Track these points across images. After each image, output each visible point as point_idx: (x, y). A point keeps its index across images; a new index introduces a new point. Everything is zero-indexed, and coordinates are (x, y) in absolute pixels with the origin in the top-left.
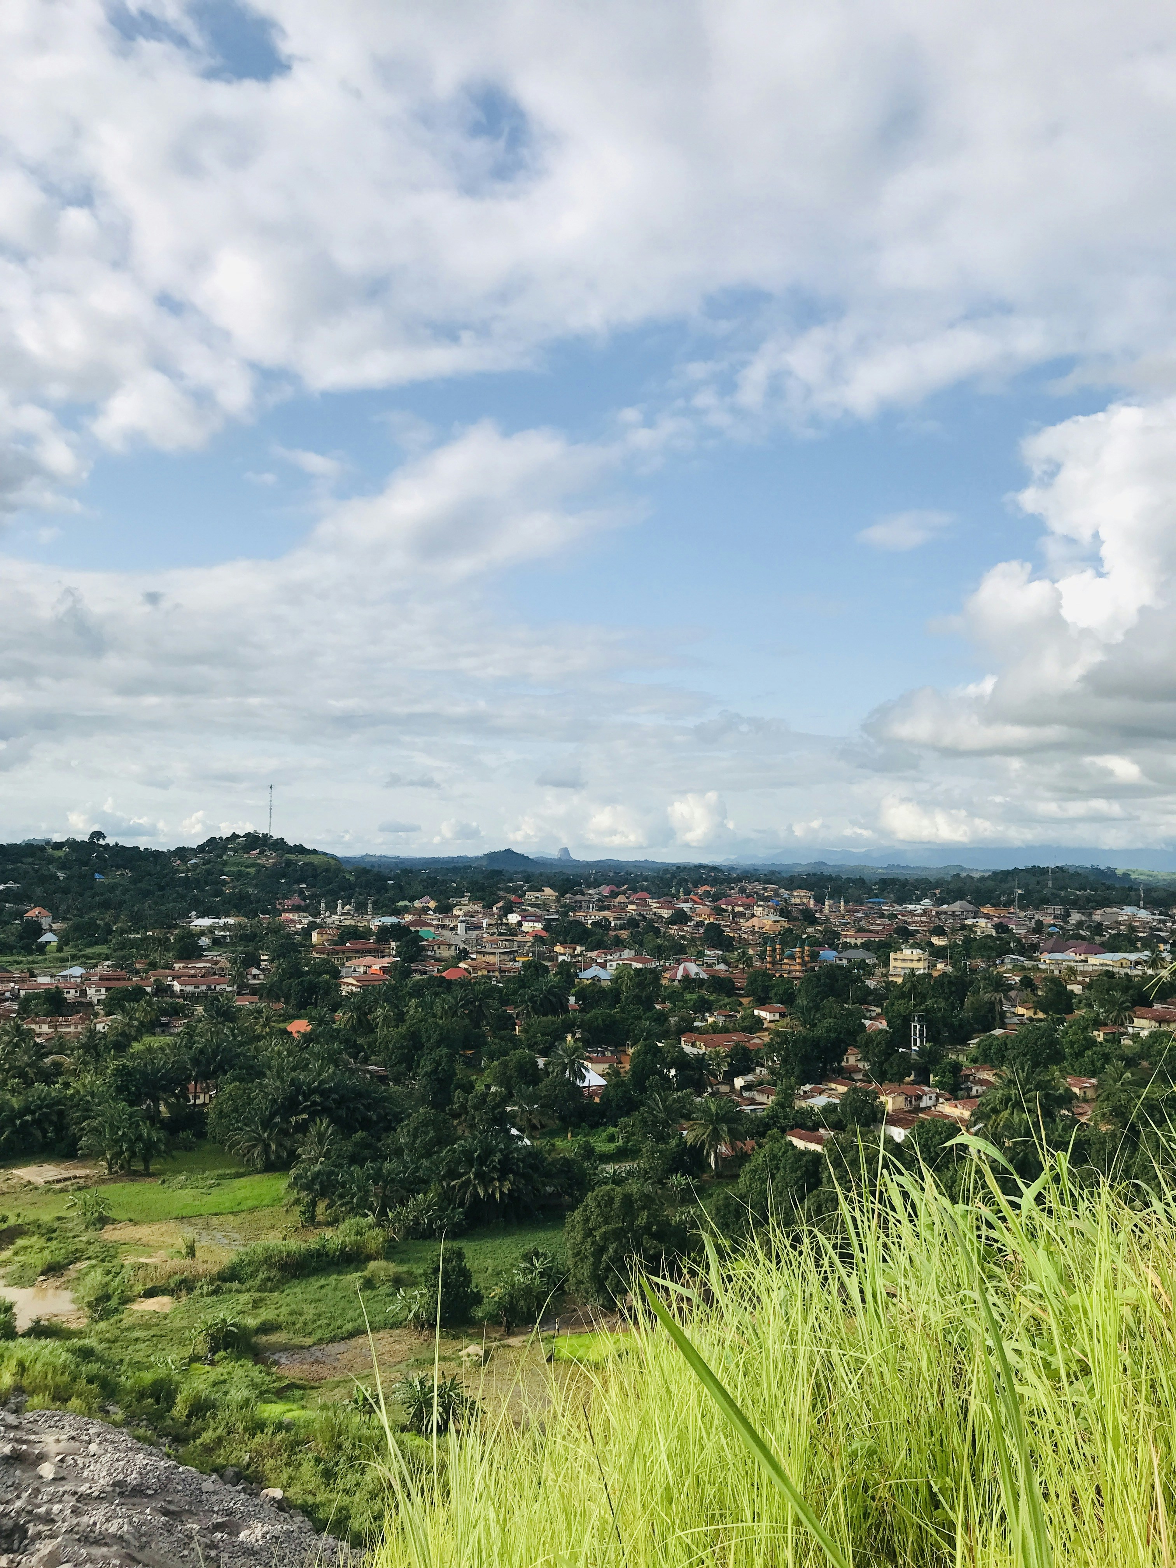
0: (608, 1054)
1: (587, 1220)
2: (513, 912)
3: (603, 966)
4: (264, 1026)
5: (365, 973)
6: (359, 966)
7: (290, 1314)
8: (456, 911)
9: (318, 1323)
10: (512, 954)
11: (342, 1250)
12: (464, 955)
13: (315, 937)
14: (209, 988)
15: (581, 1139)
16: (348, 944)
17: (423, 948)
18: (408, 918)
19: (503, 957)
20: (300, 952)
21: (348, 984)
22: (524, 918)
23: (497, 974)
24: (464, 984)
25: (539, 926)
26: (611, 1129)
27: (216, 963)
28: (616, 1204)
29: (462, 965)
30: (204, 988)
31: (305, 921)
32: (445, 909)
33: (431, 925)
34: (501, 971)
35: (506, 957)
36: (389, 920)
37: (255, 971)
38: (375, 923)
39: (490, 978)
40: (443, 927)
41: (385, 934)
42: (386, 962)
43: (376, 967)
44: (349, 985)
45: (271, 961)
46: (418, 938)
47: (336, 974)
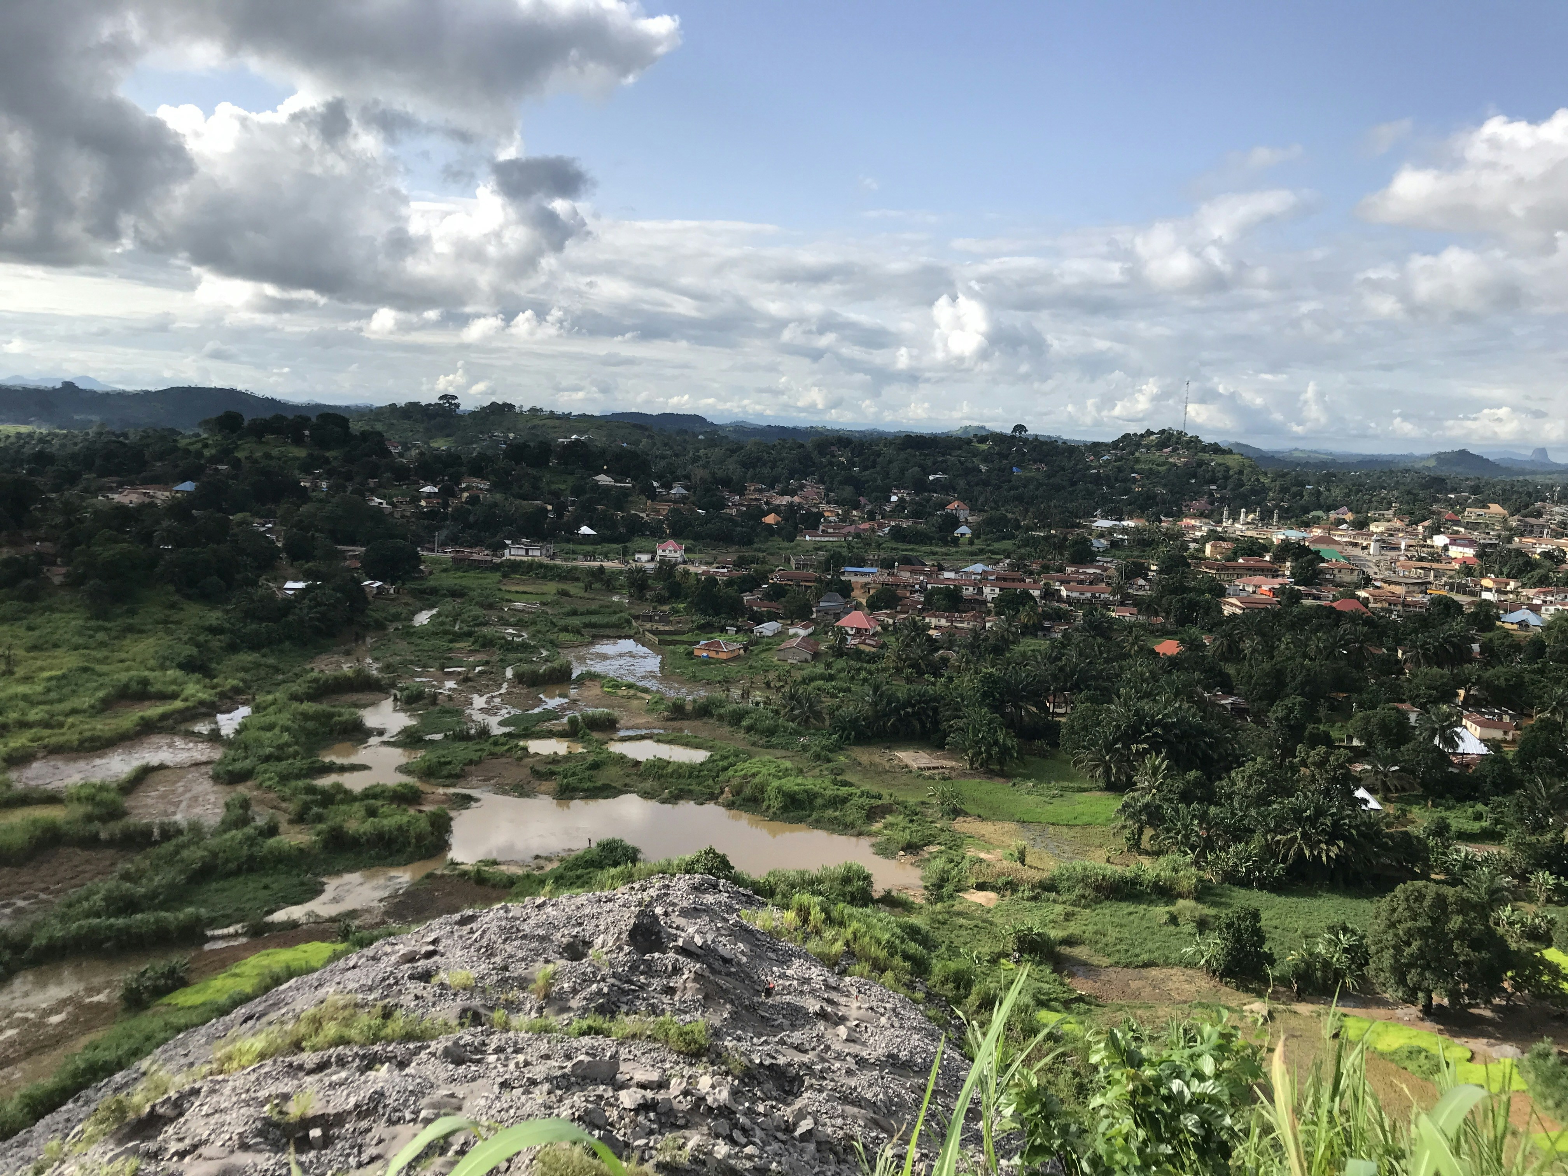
0: (1506, 719)
1: (1394, 910)
2: (1439, 532)
3: (1536, 609)
4: (1133, 644)
5: (1254, 592)
6: (1248, 585)
7: (1095, 933)
8: (1373, 528)
9: (1118, 947)
10: (1423, 586)
11: (1156, 883)
12: (1367, 581)
13: (1208, 549)
14: (1094, 596)
15: (1440, 813)
16: (1241, 561)
17: (1322, 571)
18: (1317, 532)
19: (1411, 588)
20: (1189, 565)
21: (1232, 605)
22: (1454, 542)
23: (1400, 608)
24: (1354, 618)
25: (1470, 552)
26: (1480, 807)
27: (1106, 570)
28: (1427, 903)
29: (1362, 594)
30: (1089, 595)
31: (1205, 529)
32: (1361, 525)
33: (1337, 543)
34: (1405, 604)
35: (1416, 588)
36: (1294, 535)
37: (1141, 582)
38: (1278, 536)
39: (1391, 612)
40: (1355, 545)
41: (1287, 549)
42: (1276, 583)
43: (1265, 588)
44: (1231, 607)
45: (1159, 572)
46: (1318, 557)
47: (1221, 592)
